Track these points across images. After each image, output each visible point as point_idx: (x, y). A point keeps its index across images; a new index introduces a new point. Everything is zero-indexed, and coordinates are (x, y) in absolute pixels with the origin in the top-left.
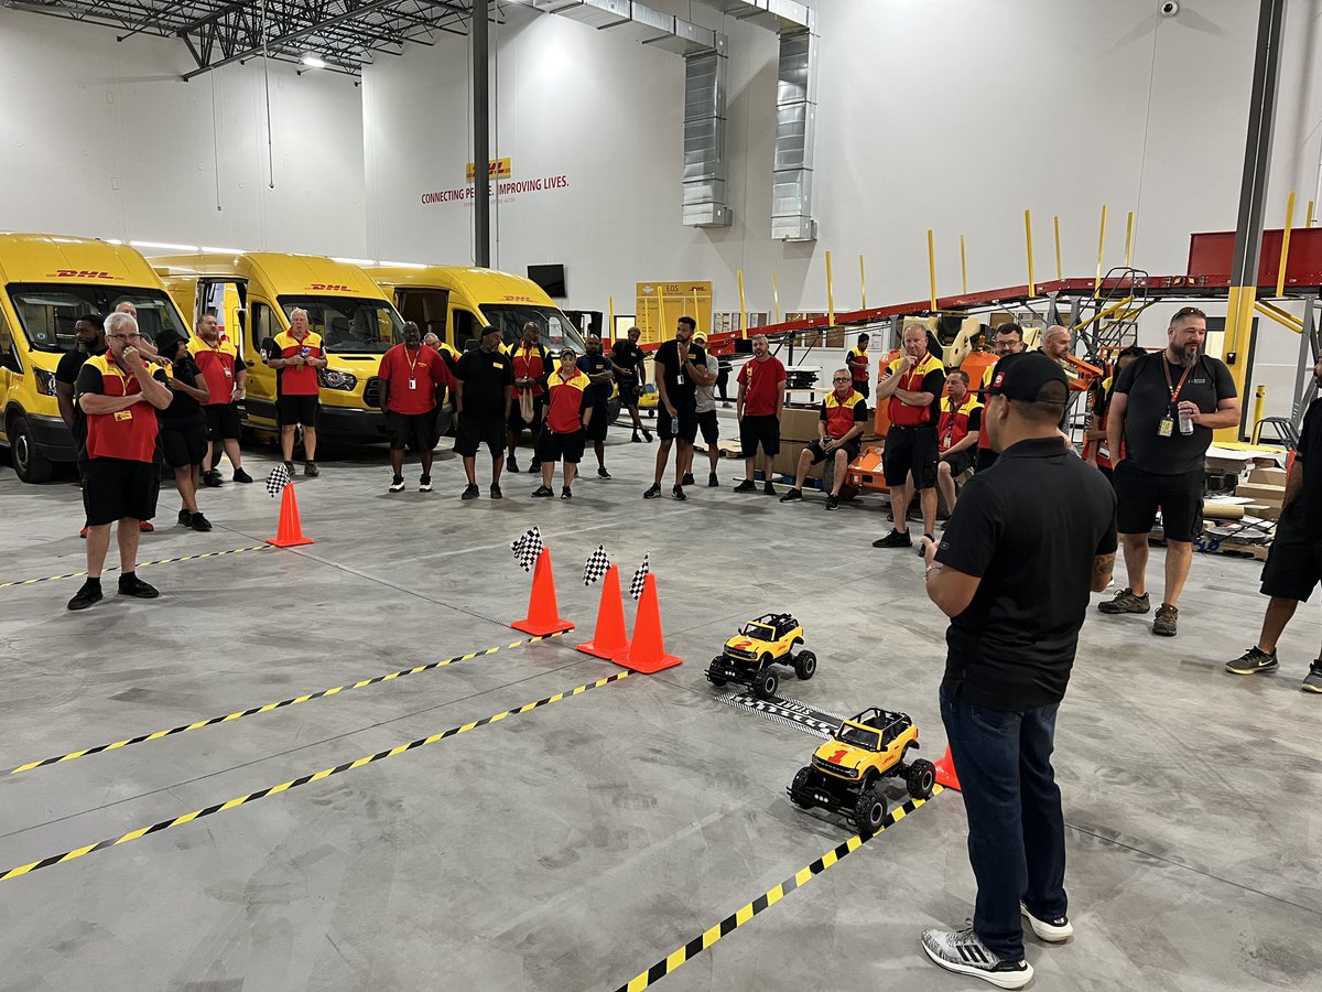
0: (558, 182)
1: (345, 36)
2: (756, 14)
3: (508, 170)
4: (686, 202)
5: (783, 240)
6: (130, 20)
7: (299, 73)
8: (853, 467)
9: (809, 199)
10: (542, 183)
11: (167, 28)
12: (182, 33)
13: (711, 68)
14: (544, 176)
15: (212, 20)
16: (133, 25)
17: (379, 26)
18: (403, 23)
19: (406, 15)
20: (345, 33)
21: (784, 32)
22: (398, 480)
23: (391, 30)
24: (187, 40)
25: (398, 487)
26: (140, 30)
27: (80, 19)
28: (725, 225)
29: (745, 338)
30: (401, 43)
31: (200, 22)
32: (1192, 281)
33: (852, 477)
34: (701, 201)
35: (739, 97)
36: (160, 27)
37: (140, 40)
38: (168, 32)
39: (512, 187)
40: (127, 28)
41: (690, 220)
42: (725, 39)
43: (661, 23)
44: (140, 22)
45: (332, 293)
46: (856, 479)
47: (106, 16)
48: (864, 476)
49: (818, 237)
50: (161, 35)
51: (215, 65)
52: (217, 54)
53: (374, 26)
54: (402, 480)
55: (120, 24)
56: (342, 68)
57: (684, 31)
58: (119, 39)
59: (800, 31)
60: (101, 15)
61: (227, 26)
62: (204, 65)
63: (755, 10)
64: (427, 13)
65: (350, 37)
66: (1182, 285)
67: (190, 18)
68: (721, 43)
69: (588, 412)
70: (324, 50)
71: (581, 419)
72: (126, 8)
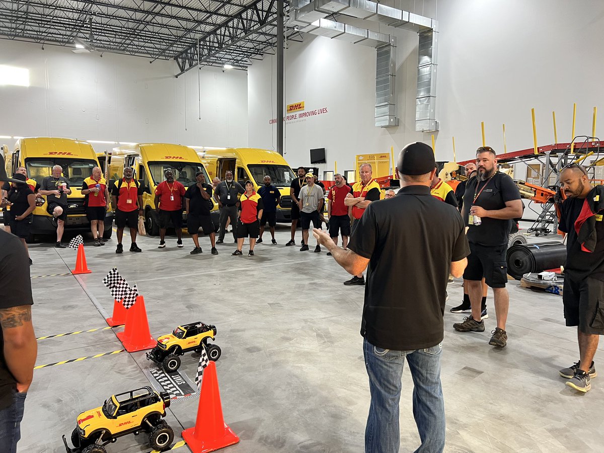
0: (324, 111)
1: (240, 54)
2: (404, 24)
3: (303, 107)
4: (376, 116)
5: (422, 132)
6: (154, 54)
7: (223, 71)
9: (434, 111)
10: (317, 111)
11: (168, 56)
12: (176, 58)
13: (388, 52)
14: (317, 108)
15: (186, 52)
16: (155, 56)
17: (253, 48)
18: (261, 46)
19: (262, 42)
20: (240, 53)
21: (421, 32)
22: (162, 243)
23: (258, 50)
24: (177, 61)
25: (162, 246)
26: (157, 58)
27: (134, 55)
28: (395, 126)
29: (394, 179)
30: (262, 55)
31: (182, 53)
34: (383, 115)
35: (402, 66)
36: (165, 56)
37: (159, 63)
38: (169, 58)
39: (305, 114)
40: (152, 58)
41: (377, 124)
42: (395, 38)
43: (361, 33)
44: (157, 55)
45: (175, 160)
47: (144, 53)
49: (439, 129)
50: (166, 59)
51: (187, 70)
52: (187, 66)
53: (251, 48)
54: (164, 243)
55: (149, 56)
56: (240, 68)
57: (373, 36)
58: (151, 62)
59: (428, 31)
60: (142, 53)
61: (190, 53)
62: (183, 70)
63: (402, 23)
64: (270, 41)
65: (242, 54)
67: (175, 51)
68: (393, 40)
69: (261, 212)
70: (233, 61)
71: (257, 216)
72: (152, 49)
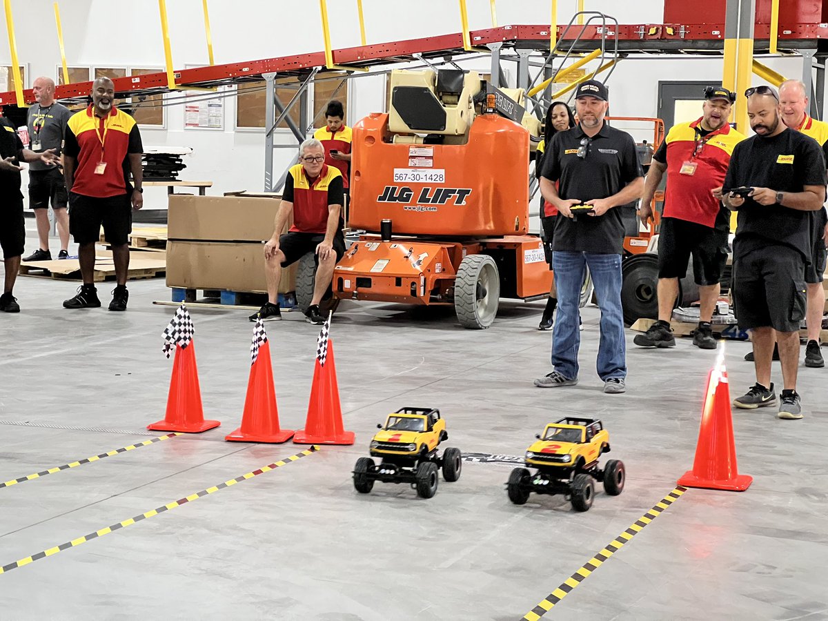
8: (341, 268)
32: (670, 31)
33: (341, 282)
46: (347, 284)
48: (358, 279)
66: (658, 36)
